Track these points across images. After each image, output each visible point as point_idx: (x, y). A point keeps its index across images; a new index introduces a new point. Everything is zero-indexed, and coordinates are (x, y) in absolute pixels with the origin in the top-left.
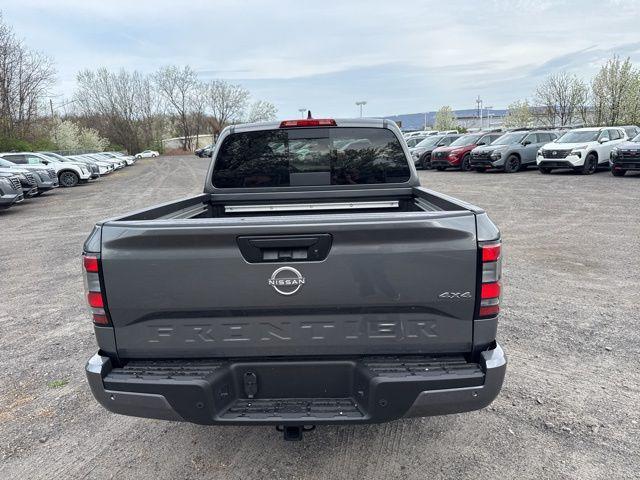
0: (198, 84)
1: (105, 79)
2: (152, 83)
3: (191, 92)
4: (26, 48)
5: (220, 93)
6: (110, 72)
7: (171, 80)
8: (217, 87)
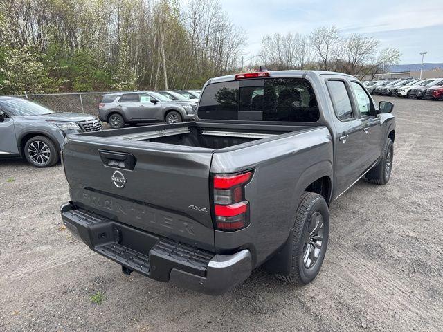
0: (340, 38)
1: (278, 40)
2: (308, 41)
3: (334, 45)
4: (234, 25)
5: (356, 45)
6: (281, 35)
7: (321, 37)
8: (354, 40)
